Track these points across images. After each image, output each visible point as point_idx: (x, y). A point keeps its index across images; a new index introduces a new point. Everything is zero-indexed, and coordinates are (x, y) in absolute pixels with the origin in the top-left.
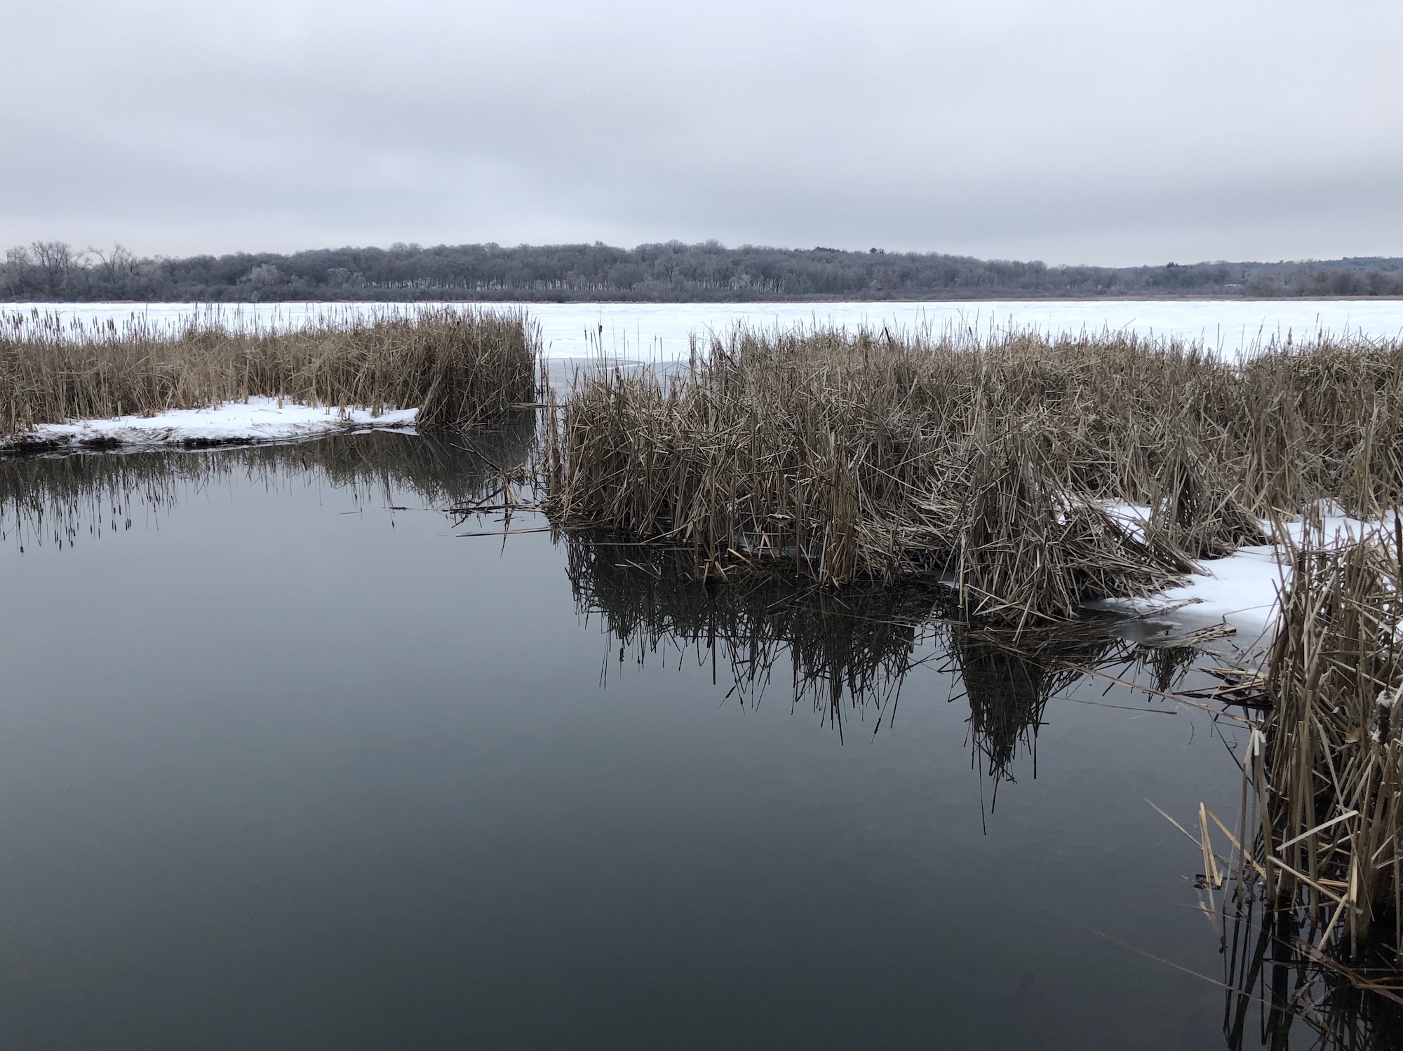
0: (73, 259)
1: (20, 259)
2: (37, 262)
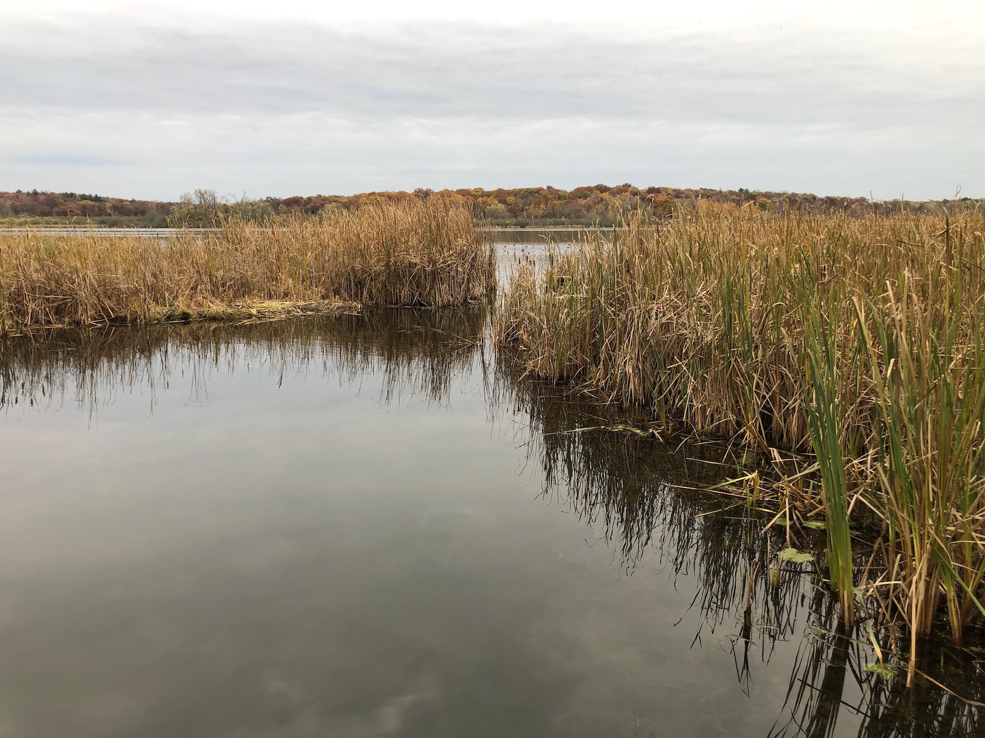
0: (218, 201)
1: (188, 200)
2: (198, 203)
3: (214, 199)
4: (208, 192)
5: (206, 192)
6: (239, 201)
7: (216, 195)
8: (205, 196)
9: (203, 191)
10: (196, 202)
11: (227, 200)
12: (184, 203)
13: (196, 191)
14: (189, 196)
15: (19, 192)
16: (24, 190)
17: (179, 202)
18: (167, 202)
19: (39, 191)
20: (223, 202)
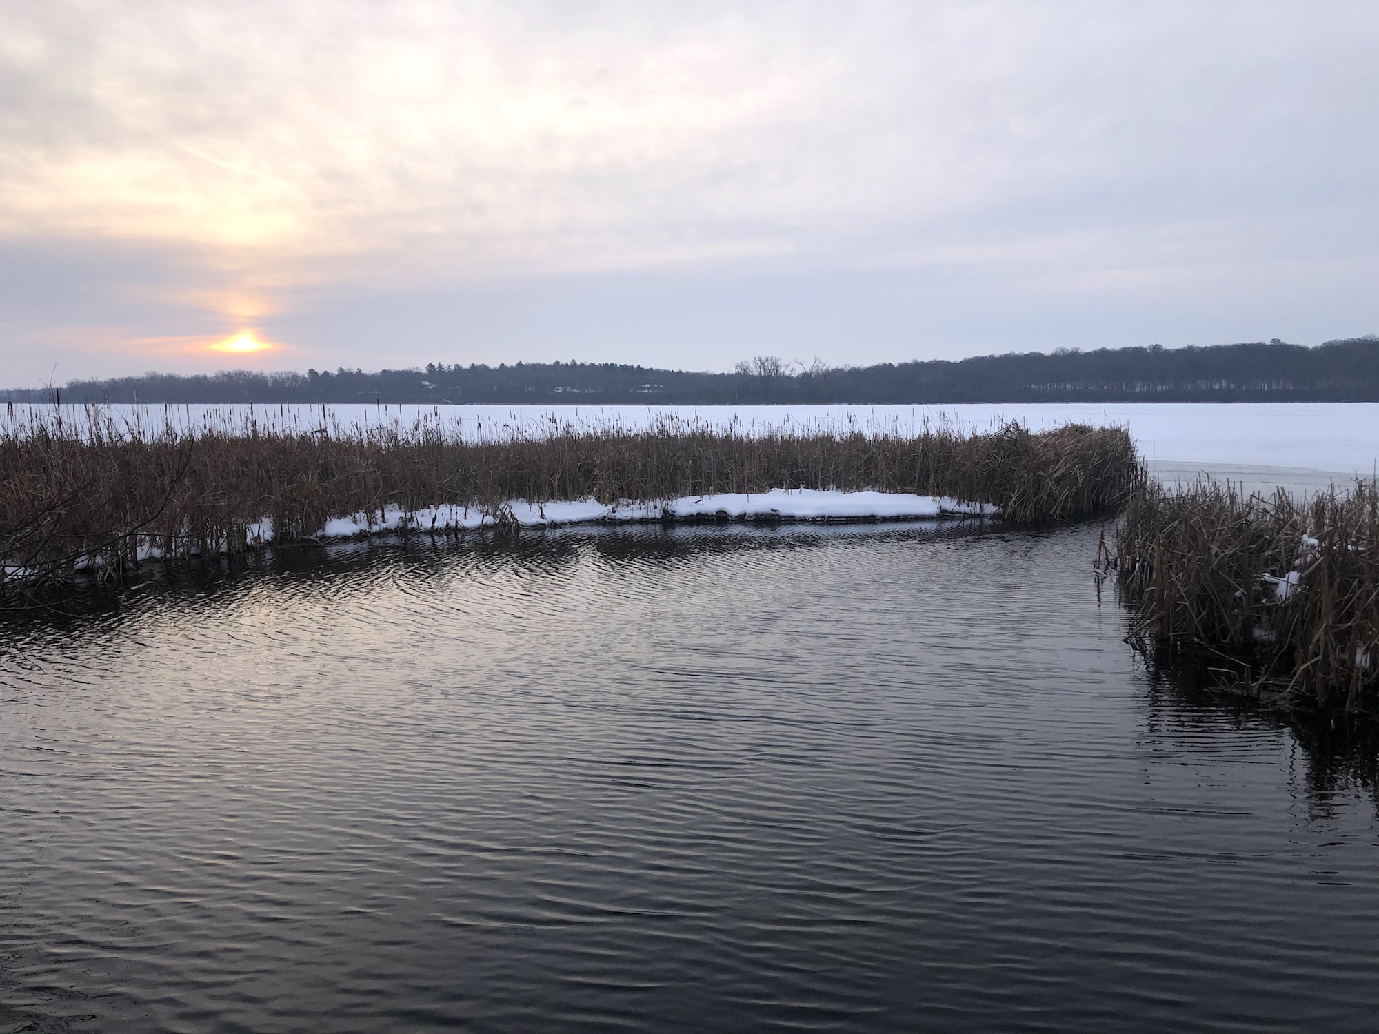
0: (782, 370)
1: (745, 370)
2: (756, 373)
3: (778, 366)
4: (769, 359)
5: (767, 360)
6: (809, 371)
7: (779, 362)
8: (766, 364)
9: (763, 359)
10: (754, 371)
11: (793, 369)
12: (740, 373)
13: (755, 358)
14: (747, 364)
15: (557, 362)
16: (563, 362)
17: (733, 371)
18: (717, 372)
19: (578, 363)
20: (788, 373)
